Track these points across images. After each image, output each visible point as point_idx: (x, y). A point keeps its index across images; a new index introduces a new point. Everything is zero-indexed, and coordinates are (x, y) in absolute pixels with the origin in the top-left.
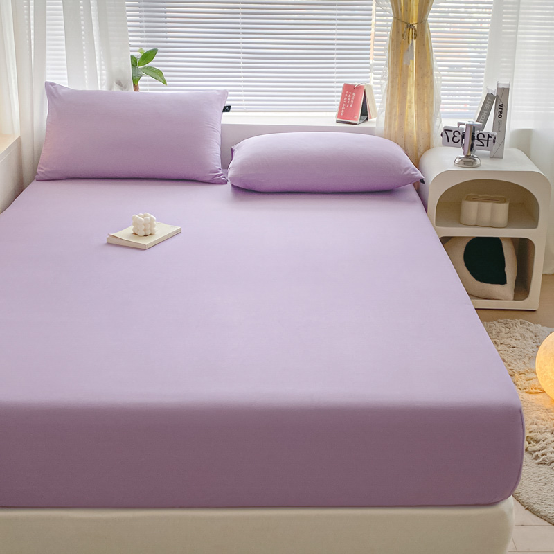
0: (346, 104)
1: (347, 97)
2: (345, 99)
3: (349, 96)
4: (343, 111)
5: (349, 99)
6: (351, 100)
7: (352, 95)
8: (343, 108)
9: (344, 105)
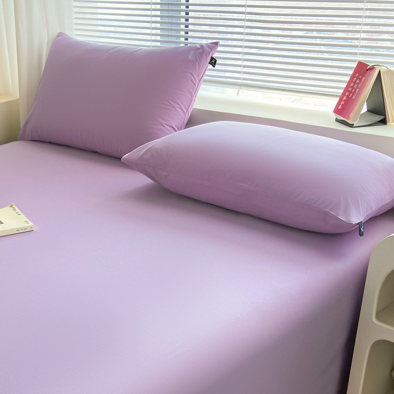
0: (350, 92)
1: (355, 83)
2: (352, 85)
3: (358, 81)
4: (343, 103)
5: (356, 86)
6: (357, 87)
7: (360, 80)
8: (345, 98)
9: (347, 93)
